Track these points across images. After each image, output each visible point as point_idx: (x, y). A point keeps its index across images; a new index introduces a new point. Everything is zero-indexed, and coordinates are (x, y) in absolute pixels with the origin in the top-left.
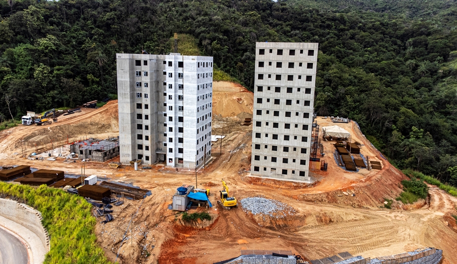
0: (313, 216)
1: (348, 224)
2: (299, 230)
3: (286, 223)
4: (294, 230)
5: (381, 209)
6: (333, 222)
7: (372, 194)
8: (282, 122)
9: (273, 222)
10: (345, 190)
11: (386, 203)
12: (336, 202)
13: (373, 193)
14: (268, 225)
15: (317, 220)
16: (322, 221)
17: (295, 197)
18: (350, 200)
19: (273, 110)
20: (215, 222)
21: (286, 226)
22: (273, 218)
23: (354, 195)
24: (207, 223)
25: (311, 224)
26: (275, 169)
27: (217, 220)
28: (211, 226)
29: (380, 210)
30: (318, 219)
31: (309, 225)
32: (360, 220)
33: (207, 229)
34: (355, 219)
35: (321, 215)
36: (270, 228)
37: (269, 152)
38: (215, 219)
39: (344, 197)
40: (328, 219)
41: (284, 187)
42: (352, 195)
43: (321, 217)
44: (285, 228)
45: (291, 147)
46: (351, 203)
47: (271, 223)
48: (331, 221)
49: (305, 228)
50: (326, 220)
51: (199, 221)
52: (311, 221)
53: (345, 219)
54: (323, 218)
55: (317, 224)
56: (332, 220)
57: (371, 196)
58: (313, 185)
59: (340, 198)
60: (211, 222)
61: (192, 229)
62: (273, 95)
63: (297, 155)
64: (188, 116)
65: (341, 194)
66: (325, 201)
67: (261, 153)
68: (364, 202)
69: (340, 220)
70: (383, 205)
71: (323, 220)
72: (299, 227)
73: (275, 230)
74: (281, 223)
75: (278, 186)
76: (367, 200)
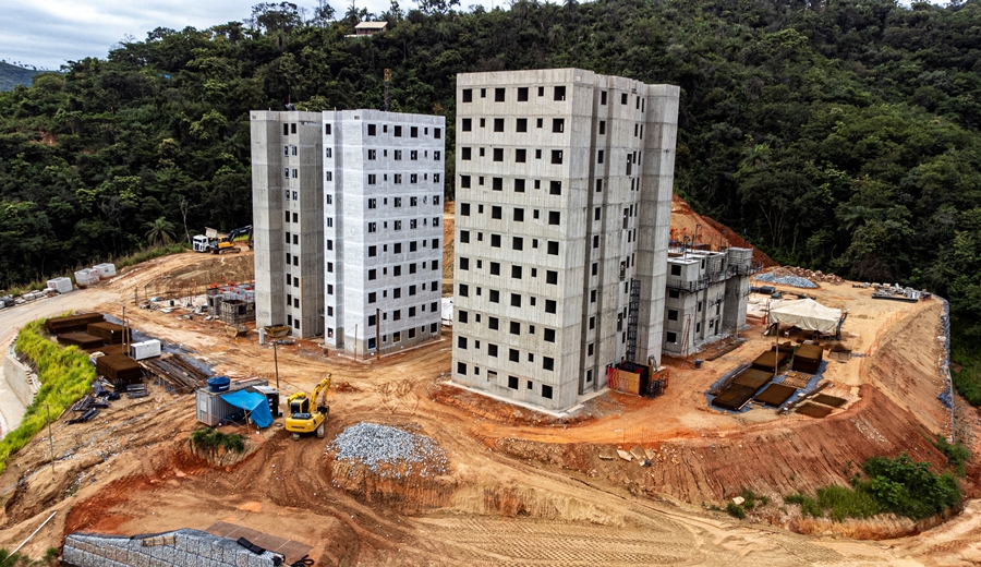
0: (476, 489)
1: (563, 529)
2: (425, 515)
3: (400, 491)
4: (412, 511)
5: (711, 513)
6: (529, 514)
7: (710, 472)
8: (507, 262)
9: (369, 483)
10: (625, 447)
11: (738, 500)
12: (585, 472)
13: (715, 470)
14: (354, 487)
15: (486, 501)
16: (498, 505)
17: (490, 442)
18: (630, 475)
19: (489, 231)
20: (247, 459)
21: (396, 498)
22: (373, 475)
23: (648, 464)
24: (233, 457)
25: (463, 508)
26: (496, 373)
27: (253, 455)
28: (236, 466)
29: (706, 516)
30: (490, 498)
31: (457, 508)
32: (611, 525)
33: (227, 470)
34: (596, 520)
35: (500, 492)
36: (355, 495)
37: (482, 332)
38: (250, 451)
39: (616, 464)
40: (515, 503)
41: (493, 417)
42: (642, 463)
43: (498, 496)
44: (391, 503)
45: (525, 322)
46: (627, 481)
47: (363, 484)
48: (522, 511)
49: (443, 513)
50: (508, 507)
51: (221, 451)
52: (464, 499)
53: (564, 515)
54: (503, 501)
55: (482, 510)
56: (528, 510)
57: (701, 476)
58: (567, 422)
59: (603, 464)
60: (241, 457)
61: (204, 464)
62: (490, 197)
63: (537, 343)
64: (351, 238)
65: (610, 453)
66: (556, 463)
67: (469, 332)
68: (668, 487)
69: (549, 514)
70: (725, 504)
71: (502, 505)
72: (430, 507)
73: (363, 502)
74: (388, 489)
75: (481, 412)
76: (681, 481)
